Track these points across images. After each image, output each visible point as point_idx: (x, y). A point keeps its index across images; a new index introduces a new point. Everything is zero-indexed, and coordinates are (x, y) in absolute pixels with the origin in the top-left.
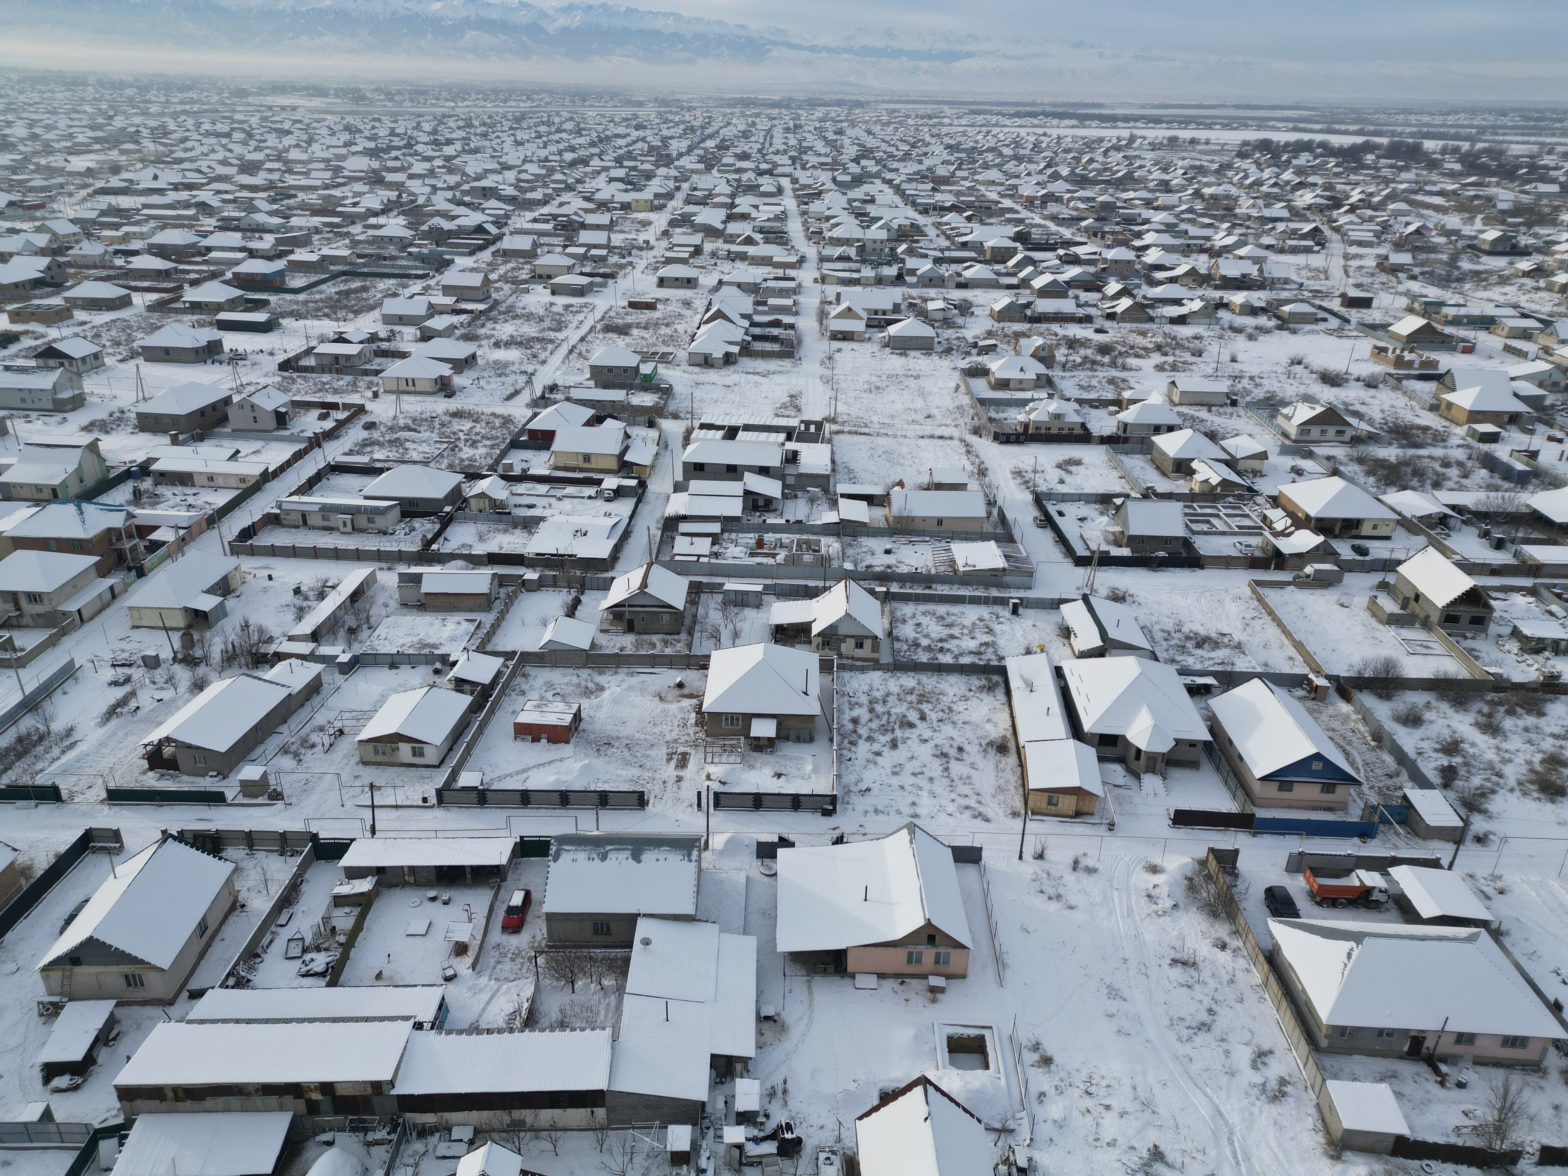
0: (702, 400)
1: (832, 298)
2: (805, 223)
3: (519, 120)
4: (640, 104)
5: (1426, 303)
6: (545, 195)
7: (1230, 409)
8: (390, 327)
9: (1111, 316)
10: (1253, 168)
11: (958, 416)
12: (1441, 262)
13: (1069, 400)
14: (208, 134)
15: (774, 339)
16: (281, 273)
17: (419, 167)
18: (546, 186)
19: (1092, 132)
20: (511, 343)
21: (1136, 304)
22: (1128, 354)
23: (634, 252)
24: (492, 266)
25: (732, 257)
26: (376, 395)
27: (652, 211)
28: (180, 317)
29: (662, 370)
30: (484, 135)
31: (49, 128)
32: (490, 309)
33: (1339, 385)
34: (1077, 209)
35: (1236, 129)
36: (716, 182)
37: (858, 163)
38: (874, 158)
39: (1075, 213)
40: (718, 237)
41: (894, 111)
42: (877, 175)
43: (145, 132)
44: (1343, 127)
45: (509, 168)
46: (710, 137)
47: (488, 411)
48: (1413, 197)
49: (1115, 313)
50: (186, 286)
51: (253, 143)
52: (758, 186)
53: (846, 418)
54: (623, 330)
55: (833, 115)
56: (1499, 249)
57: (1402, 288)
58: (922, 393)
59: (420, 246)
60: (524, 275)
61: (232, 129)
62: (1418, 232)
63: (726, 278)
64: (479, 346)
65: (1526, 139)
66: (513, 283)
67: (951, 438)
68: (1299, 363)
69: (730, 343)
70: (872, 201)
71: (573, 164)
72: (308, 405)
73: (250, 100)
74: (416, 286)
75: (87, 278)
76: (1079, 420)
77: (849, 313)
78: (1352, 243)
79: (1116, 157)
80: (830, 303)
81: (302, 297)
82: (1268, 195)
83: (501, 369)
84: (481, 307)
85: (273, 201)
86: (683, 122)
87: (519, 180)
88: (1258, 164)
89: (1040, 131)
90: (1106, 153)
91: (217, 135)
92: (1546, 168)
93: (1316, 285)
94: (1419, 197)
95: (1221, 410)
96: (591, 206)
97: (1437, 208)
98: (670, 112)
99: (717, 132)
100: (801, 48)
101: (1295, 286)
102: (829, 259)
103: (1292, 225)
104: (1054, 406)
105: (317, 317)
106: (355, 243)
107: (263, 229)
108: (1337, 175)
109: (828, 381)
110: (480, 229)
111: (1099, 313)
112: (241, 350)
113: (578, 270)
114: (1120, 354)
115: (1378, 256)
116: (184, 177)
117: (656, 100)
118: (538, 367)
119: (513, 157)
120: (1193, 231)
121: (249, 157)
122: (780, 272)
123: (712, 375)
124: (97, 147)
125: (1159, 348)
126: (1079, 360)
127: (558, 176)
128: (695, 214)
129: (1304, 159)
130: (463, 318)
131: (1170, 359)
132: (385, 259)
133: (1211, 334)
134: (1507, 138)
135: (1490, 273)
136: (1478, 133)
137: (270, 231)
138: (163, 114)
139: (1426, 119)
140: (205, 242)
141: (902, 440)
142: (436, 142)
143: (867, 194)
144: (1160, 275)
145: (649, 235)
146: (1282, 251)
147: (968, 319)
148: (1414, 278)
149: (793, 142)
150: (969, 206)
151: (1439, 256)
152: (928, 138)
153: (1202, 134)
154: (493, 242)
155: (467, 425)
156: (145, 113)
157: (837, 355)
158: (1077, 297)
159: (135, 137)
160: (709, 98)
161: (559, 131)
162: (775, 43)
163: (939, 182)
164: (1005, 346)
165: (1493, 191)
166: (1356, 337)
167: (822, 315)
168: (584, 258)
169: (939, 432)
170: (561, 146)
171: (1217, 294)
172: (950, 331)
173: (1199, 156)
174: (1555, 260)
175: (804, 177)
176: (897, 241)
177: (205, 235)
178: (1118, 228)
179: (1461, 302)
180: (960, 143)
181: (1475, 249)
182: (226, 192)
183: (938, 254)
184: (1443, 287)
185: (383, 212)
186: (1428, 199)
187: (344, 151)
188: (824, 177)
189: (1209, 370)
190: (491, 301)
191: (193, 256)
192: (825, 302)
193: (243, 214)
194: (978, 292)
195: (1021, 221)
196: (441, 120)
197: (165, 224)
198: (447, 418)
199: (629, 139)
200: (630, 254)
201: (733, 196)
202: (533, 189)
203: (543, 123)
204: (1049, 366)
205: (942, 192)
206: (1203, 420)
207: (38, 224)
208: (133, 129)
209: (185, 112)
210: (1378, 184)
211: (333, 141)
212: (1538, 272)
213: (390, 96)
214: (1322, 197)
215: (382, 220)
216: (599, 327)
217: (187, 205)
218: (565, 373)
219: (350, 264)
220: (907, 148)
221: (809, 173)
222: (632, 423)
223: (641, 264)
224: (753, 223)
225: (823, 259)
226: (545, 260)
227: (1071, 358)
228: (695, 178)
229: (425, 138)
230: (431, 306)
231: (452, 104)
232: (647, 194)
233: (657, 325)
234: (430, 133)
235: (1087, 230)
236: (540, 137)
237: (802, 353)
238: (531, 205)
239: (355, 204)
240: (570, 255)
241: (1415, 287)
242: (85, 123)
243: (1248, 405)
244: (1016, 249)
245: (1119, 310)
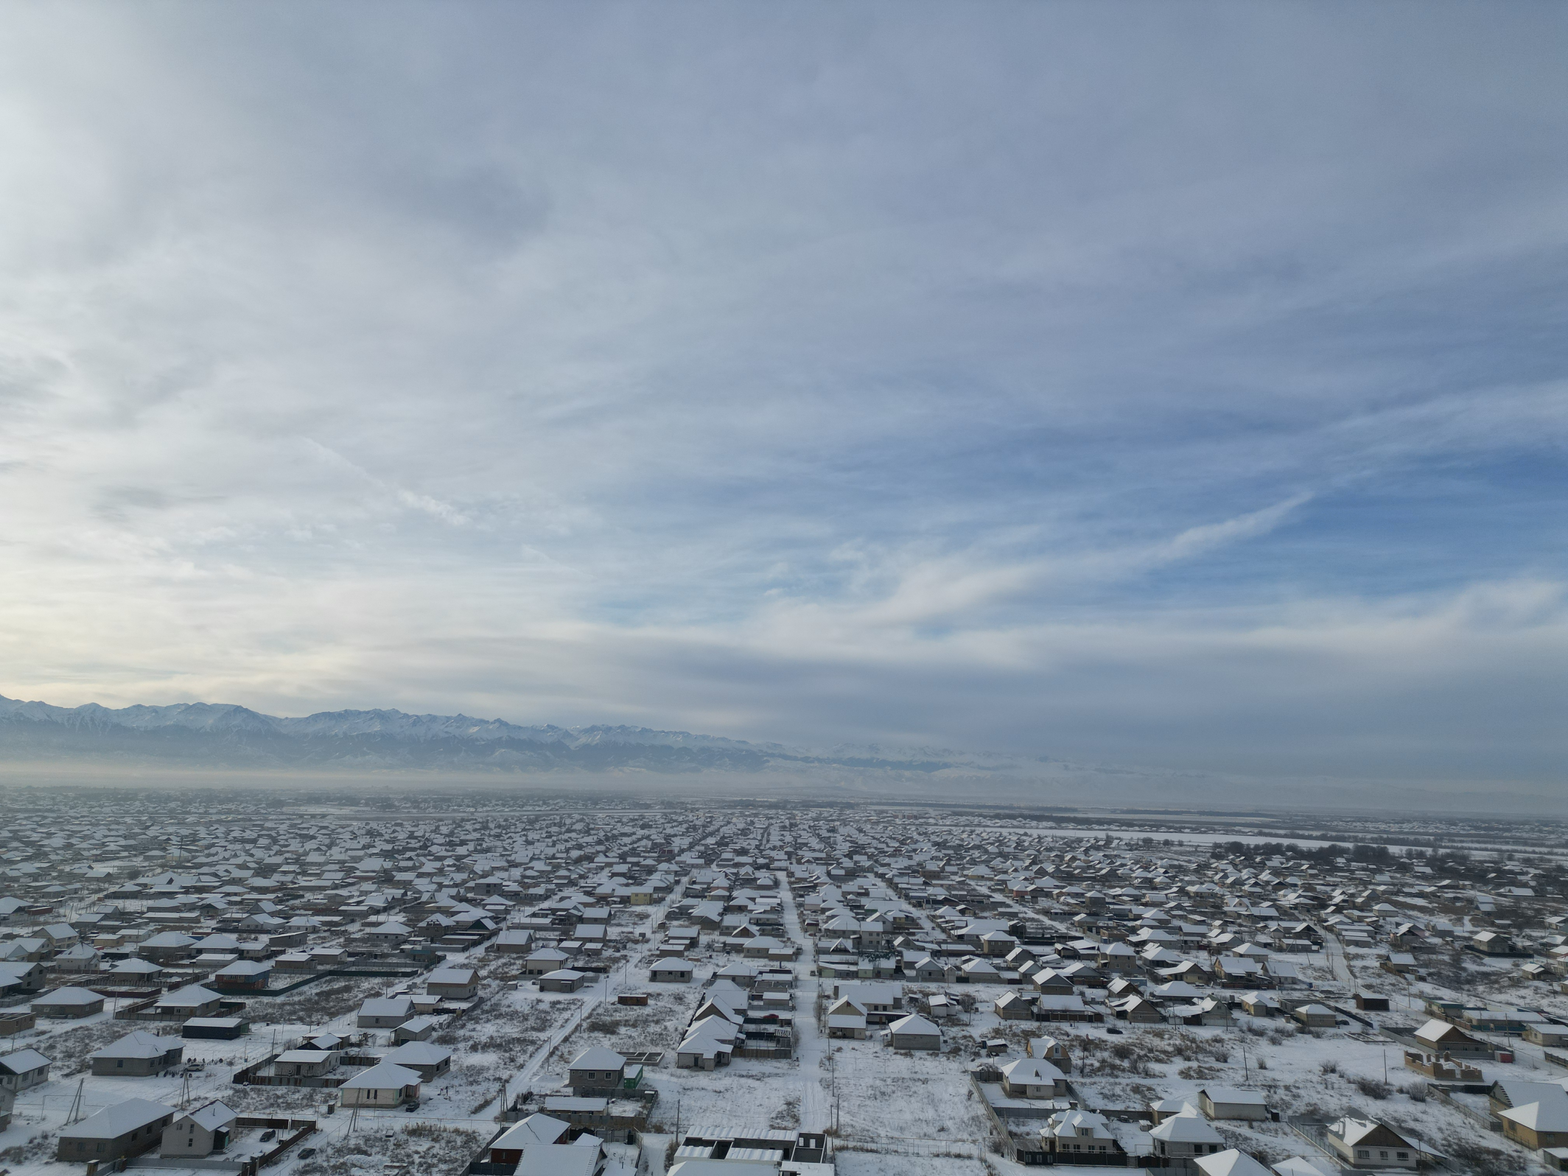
0: (690, 1110)
1: (830, 992)
2: (801, 915)
3: (531, 822)
4: (647, 806)
5: (1444, 1006)
6: (547, 890)
7: (1273, 1125)
8: (364, 1030)
9: (1122, 1015)
10: (1230, 869)
11: (974, 1129)
12: (1444, 962)
13: (1094, 1111)
14: (236, 840)
15: (770, 1037)
16: (265, 975)
17: (429, 866)
18: (549, 881)
19: (1071, 833)
20: (491, 1045)
21: (1145, 1002)
22: (1149, 1059)
23: (629, 945)
24: (484, 962)
25: (728, 949)
26: (331, 1110)
27: (650, 904)
28: (147, 1024)
29: (650, 1075)
30: (498, 836)
31: (85, 838)
32: (473, 1008)
33: (1383, 1098)
34: (1068, 904)
35: (1205, 832)
36: (715, 876)
37: (851, 858)
38: (866, 854)
39: (1066, 908)
40: (714, 929)
41: (882, 812)
42: (870, 870)
43: (175, 840)
44: (1306, 833)
45: (516, 865)
46: (711, 834)
47: (451, 1126)
48: (1394, 898)
49: (1125, 1012)
50: (164, 991)
51: (276, 848)
52: (756, 879)
53: (849, 1130)
54: (609, 1029)
55: (826, 815)
56: (1498, 950)
57: (1414, 990)
58: (932, 1101)
59: (414, 943)
60: (514, 971)
61: (259, 836)
62: (1410, 932)
63: (720, 971)
64: (455, 1050)
65: (1483, 846)
66: (502, 979)
67: (970, 1157)
68: (1333, 1071)
69: (723, 1042)
70: (866, 894)
71: (578, 861)
72: (253, 1123)
73: (284, 809)
74: (401, 985)
75: (64, 984)
76: (1109, 1136)
77: (847, 1008)
78: (1349, 943)
79: (1096, 856)
80: (828, 997)
81: (279, 1000)
82: (1251, 894)
83: (473, 1075)
84: (464, 1006)
85: (279, 901)
86: (686, 822)
87: (524, 877)
88: (1235, 866)
89: (1022, 831)
90: (1086, 852)
91: (243, 841)
92: (1511, 872)
93: (1326, 986)
94: (1401, 899)
95: (1264, 1126)
96: (591, 900)
97: (1421, 909)
98: (675, 813)
99: (718, 830)
100: (795, 759)
101: (1304, 987)
102: (826, 951)
103: (1285, 924)
104: (1078, 1119)
105: (290, 1022)
106: (349, 941)
107: (261, 930)
108: (1313, 876)
109: (829, 1085)
110: (478, 924)
111: (1109, 1011)
112: (199, 1060)
113: (570, 964)
114: (1140, 1057)
115: (1379, 956)
116: (199, 880)
117: (662, 803)
118: (514, 1072)
119: (521, 854)
120: (1187, 927)
121: (268, 861)
122: (776, 965)
123: (702, 1079)
124: (125, 854)
125: (1179, 1051)
126: (1097, 1064)
127: (563, 872)
128: (692, 907)
129: (1276, 861)
130: (445, 1018)
131: (1194, 1064)
132: (376, 956)
133: (1232, 1036)
134: (1465, 845)
135: (1499, 974)
136: (1436, 840)
137: (268, 932)
138: (198, 823)
139: (1383, 826)
140: (199, 945)
141: (914, 1159)
142: (451, 844)
143: (861, 887)
144: (1164, 972)
145: (645, 928)
146: (1280, 950)
147: (973, 1016)
148: (1422, 979)
149: (788, 838)
150: (962, 899)
151: (1440, 957)
152: (916, 836)
153: (1174, 837)
154: (489, 938)
155: (424, 1145)
156: (182, 823)
157: (837, 1055)
158: (1082, 994)
159: (163, 845)
160: (711, 800)
161: (569, 831)
162: (772, 755)
163: (930, 877)
164: (1016, 1047)
165: (1471, 893)
166: (1384, 1043)
167: (820, 1011)
168: (578, 951)
169: (955, 1149)
170: (569, 845)
171: (1227, 993)
172: (955, 1029)
173: (1176, 856)
174: (1560, 963)
175: (799, 871)
176: (893, 933)
177: (199, 937)
178: (1111, 923)
179: (1480, 1005)
180: (946, 841)
181: (1472, 949)
182: (236, 894)
183: (936, 947)
184: (1458, 989)
185: (385, 910)
186: (1409, 900)
187: (361, 853)
188: (819, 871)
189: (1239, 1078)
190: (476, 999)
191: (182, 958)
192: (823, 996)
193: (245, 915)
194: (980, 987)
195: (1013, 915)
196: (459, 824)
197: (164, 926)
198: (405, 1137)
199: (634, 837)
200: (625, 947)
201: (730, 889)
202: (536, 885)
203: (555, 825)
204: (1066, 1071)
205: (934, 886)
206: (1246, 1139)
207: (37, 929)
208: (165, 837)
209: (219, 822)
210: (1356, 886)
211: (354, 844)
212: (1546, 975)
213: (416, 803)
214: (1304, 897)
215: (382, 918)
216: (585, 1025)
217: (192, 907)
218: (542, 1079)
219: (339, 963)
220: (897, 845)
221: (804, 867)
222: (609, 1139)
223: (635, 957)
224: (749, 916)
225: (819, 951)
226: (539, 955)
227: (1088, 1062)
228: (695, 872)
229: (441, 840)
230: (412, 1005)
231: (472, 810)
232: (647, 888)
233: (646, 1022)
234: (446, 836)
235: (1081, 924)
236: (550, 837)
237: (799, 1052)
238: (531, 900)
239: (358, 903)
240: (564, 950)
241: (1427, 988)
242: (120, 833)
243: (1292, 1120)
244: (1013, 942)
245: (1129, 1007)
